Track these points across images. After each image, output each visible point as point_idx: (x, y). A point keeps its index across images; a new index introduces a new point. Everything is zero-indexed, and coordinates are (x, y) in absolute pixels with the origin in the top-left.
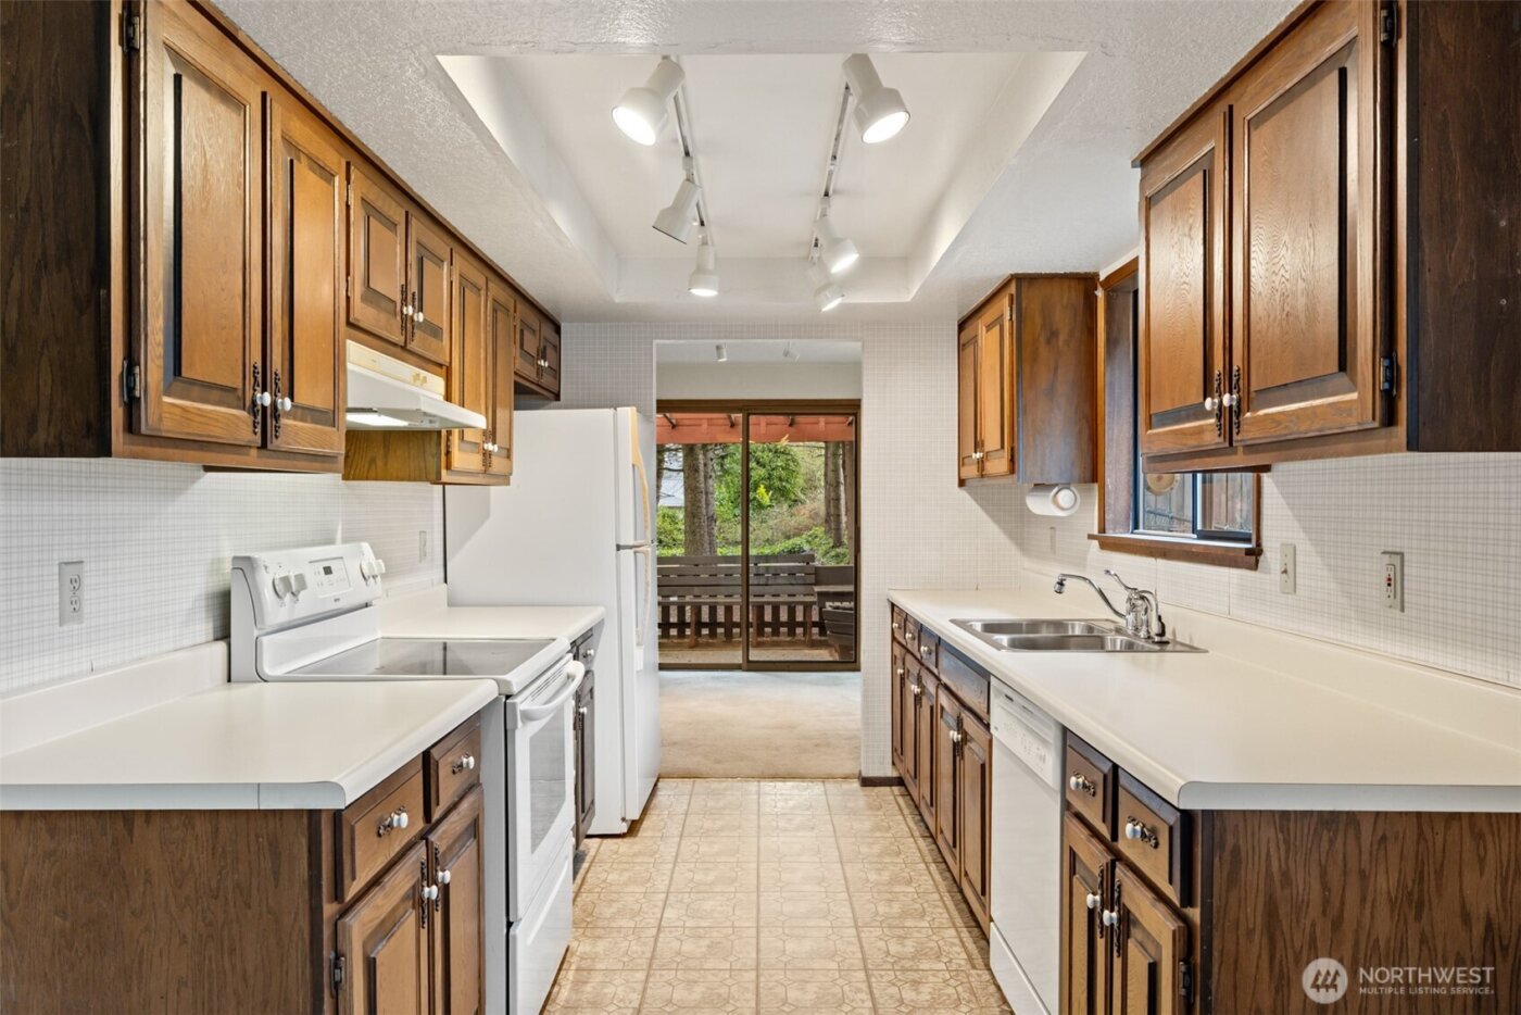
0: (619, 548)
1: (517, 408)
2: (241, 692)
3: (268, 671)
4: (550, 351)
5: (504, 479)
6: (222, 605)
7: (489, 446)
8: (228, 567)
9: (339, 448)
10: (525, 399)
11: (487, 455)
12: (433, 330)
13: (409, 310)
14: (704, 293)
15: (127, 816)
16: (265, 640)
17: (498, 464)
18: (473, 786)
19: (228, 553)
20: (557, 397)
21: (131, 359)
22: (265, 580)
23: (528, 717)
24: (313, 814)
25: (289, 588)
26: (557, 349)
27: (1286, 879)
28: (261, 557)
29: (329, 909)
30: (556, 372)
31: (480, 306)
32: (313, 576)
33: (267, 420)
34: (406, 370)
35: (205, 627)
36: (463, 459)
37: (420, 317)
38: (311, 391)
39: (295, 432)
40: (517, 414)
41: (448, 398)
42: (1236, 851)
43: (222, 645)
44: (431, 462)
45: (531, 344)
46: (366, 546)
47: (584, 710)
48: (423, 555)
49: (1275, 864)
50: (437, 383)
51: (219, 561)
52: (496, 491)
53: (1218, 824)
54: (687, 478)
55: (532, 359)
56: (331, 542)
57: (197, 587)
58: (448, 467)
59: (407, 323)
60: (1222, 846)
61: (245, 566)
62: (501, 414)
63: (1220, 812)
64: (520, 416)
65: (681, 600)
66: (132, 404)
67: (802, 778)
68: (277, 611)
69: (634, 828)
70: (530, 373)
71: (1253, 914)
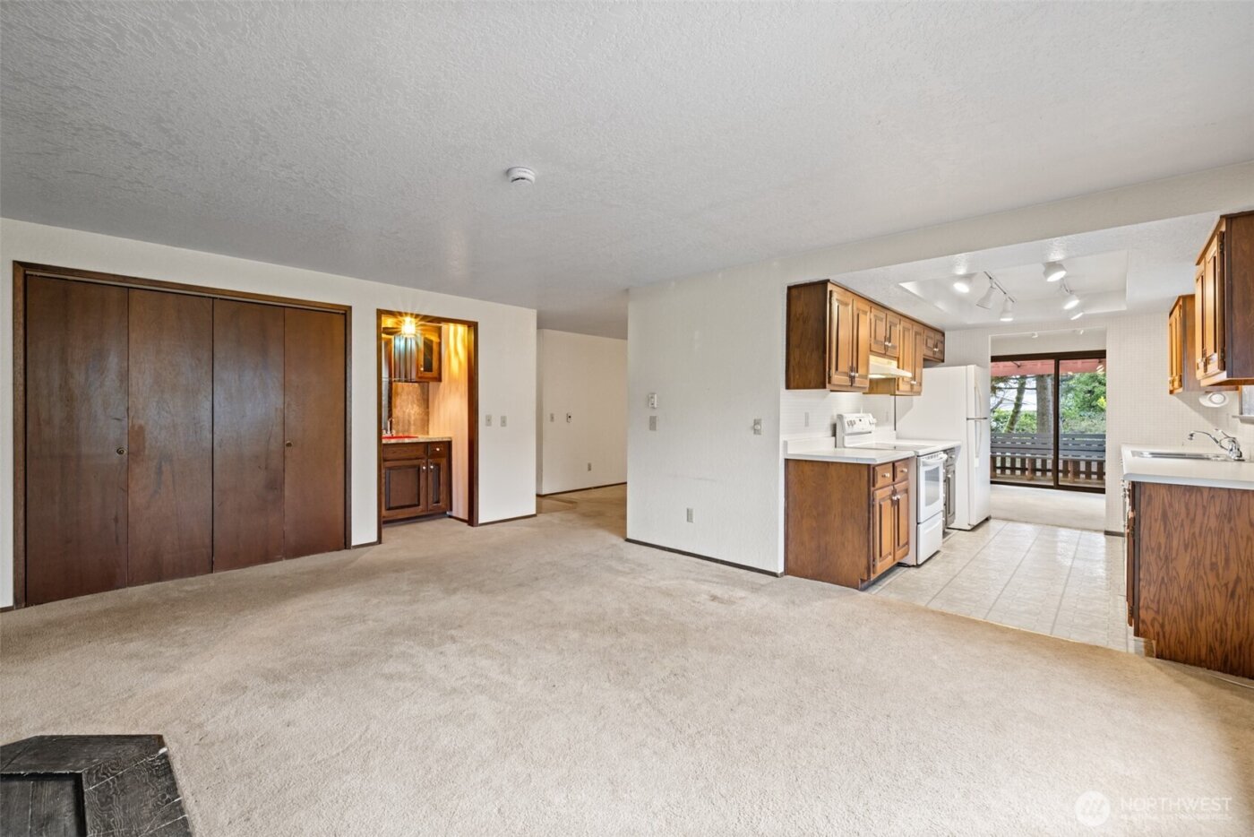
0: (968, 419)
1: (924, 367)
2: (838, 449)
3: (846, 445)
4: (939, 345)
5: (919, 393)
6: (834, 427)
7: (913, 382)
8: (835, 417)
9: (867, 385)
10: (928, 363)
11: (912, 385)
12: (894, 347)
13: (887, 343)
14: (1007, 319)
15: (828, 463)
16: (846, 438)
17: (916, 388)
18: (906, 479)
19: (835, 414)
20: (943, 361)
21: (830, 369)
22: (846, 421)
23: (925, 465)
24: (869, 465)
25: (852, 423)
26: (943, 343)
27: (1171, 505)
28: (845, 415)
29: (872, 489)
30: (942, 352)
31: (910, 336)
32: (857, 422)
33: (852, 379)
34: (885, 361)
35: (830, 433)
36: (903, 387)
37: (890, 345)
38: (862, 370)
39: (858, 382)
40: (924, 370)
41: (898, 367)
42: (1150, 496)
43: (834, 438)
44: (892, 389)
45: (931, 343)
46: (870, 415)
47: (949, 476)
48: (887, 420)
49: (1166, 501)
50: (894, 363)
51: (833, 416)
52: (915, 398)
53: (1143, 488)
54: (1038, 394)
55: (931, 349)
56: (859, 412)
57: (827, 424)
58: (898, 389)
59: (886, 348)
60: (1145, 493)
61: (840, 417)
62: (917, 370)
63: (1144, 483)
64: (926, 371)
65: (1023, 456)
66: (830, 378)
67: (1070, 528)
68: (849, 430)
69: (974, 528)
70: (930, 354)
71: (1158, 513)
